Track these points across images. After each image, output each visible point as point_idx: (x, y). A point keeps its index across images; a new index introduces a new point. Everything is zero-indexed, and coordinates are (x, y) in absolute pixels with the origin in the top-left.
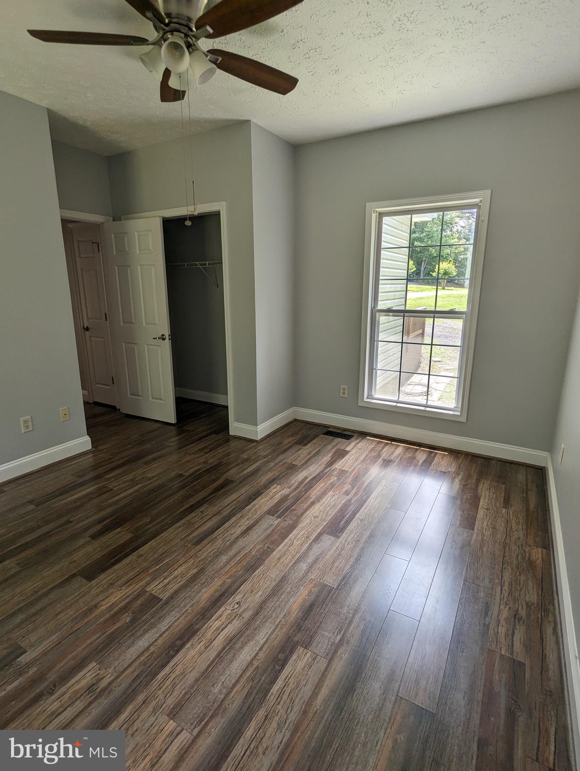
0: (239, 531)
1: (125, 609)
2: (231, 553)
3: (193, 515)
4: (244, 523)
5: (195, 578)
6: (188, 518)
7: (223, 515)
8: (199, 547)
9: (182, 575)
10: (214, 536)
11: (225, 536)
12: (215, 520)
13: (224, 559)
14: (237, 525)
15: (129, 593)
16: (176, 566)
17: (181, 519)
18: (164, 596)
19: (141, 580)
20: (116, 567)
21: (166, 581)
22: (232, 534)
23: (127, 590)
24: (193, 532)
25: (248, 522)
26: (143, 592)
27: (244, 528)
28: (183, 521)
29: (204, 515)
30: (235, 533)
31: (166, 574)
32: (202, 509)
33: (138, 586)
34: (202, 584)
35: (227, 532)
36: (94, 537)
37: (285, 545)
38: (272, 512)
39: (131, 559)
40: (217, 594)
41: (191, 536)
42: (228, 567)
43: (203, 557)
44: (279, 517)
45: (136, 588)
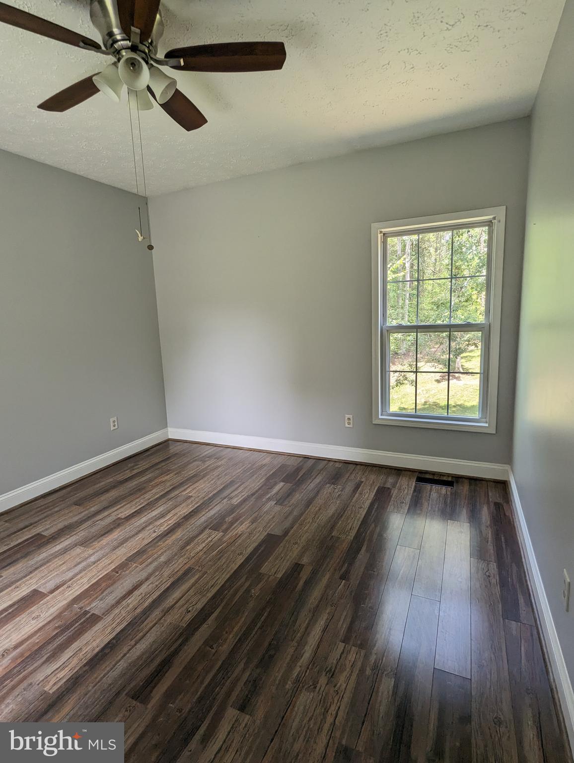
0: (143, 589)
1: (232, 524)
2: (155, 564)
3: (199, 606)
4: (133, 601)
5: (188, 543)
6: (204, 600)
7: (160, 609)
8: (186, 567)
9: (198, 544)
10: (172, 580)
11: (159, 581)
12: (170, 601)
13: (163, 559)
14: (143, 595)
15: (234, 530)
16: (205, 549)
17: (214, 597)
18: (207, 531)
19: (230, 538)
20: (255, 544)
21: (210, 539)
22: (152, 583)
23: (236, 532)
24: (196, 582)
25: (128, 601)
26: (225, 531)
27: (137, 593)
28: (210, 595)
29: (185, 607)
30: (148, 585)
31: (212, 544)
32: (189, 617)
33: (230, 535)
34: (181, 540)
35: (157, 586)
37: (98, 577)
38: (94, 619)
39: (247, 551)
40: (169, 535)
41: (197, 577)
42: (159, 553)
43: (182, 559)
44: (86, 612)
45: (231, 534)
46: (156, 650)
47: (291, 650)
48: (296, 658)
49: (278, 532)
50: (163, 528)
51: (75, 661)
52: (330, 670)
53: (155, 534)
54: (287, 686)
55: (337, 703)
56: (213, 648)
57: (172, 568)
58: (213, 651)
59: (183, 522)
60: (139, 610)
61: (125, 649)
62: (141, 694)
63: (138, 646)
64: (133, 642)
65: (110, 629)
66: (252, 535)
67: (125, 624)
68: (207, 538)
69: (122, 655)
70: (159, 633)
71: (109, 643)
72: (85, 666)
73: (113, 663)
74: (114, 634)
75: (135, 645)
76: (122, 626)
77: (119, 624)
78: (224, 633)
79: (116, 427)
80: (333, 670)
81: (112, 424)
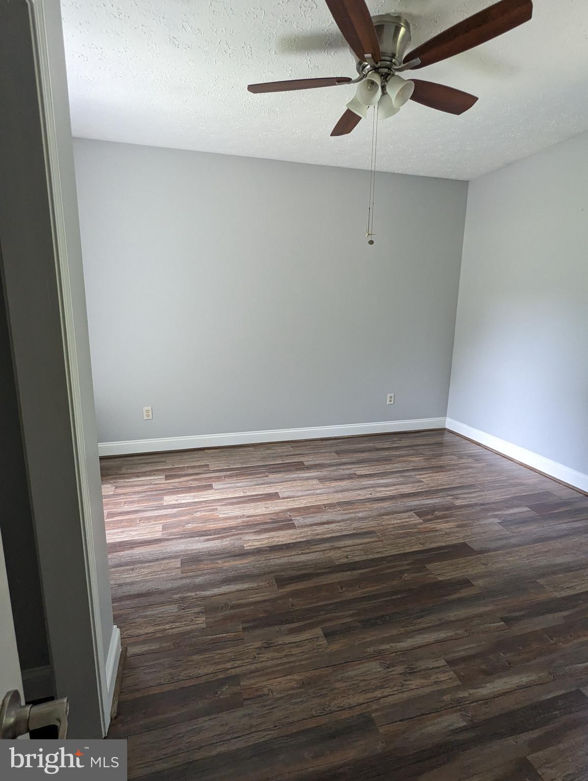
0: (332, 526)
1: (438, 518)
2: (353, 515)
3: (357, 559)
4: (320, 529)
5: (387, 514)
6: (365, 558)
7: (332, 544)
8: (372, 529)
9: (395, 519)
10: (355, 531)
11: (346, 527)
12: (341, 544)
13: (360, 515)
14: (329, 530)
15: (435, 524)
16: (397, 525)
17: (373, 560)
19: (425, 528)
20: (444, 544)
21: (407, 520)
22: (340, 526)
23: (436, 526)
24: (369, 543)
25: (317, 528)
26: (426, 521)
27: (326, 526)
28: (371, 557)
29: (347, 553)
30: (337, 526)
31: (406, 524)
32: (344, 561)
33: (428, 525)
34: (385, 509)
35: (342, 529)
36: (466, 583)
37: (313, 504)
38: (292, 526)
39: (430, 545)
40: (379, 502)
41: (372, 540)
42: (361, 510)
43: (373, 522)
44: (291, 520)
46: (308, 565)
47: (394, 632)
48: (392, 639)
49: (475, 546)
50: (378, 495)
51: (266, 541)
52: (413, 669)
53: (370, 496)
54: (369, 649)
55: (395, 691)
56: (342, 589)
57: (361, 524)
58: (341, 591)
59: (397, 497)
60: (319, 537)
61: (294, 553)
62: (282, 581)
63: (301, 556)
64: (300, 552)
65: (295, 536)
66: (448, 536)
67: (305, 539)
68: (406, 518)
69: (289, 555)
70: (318, 557)
71: (289, 544)
72: (268, 547)
73: (282, 556)
74: (295, 541)
75: (300, 554)
76: (303, 540)
77: (301, 537)
78: (358, 586)
79: (392, 403)
80: (415, 670)
81: (388, 399)
